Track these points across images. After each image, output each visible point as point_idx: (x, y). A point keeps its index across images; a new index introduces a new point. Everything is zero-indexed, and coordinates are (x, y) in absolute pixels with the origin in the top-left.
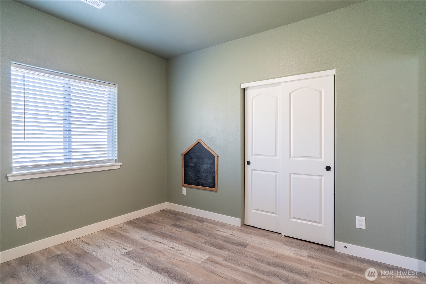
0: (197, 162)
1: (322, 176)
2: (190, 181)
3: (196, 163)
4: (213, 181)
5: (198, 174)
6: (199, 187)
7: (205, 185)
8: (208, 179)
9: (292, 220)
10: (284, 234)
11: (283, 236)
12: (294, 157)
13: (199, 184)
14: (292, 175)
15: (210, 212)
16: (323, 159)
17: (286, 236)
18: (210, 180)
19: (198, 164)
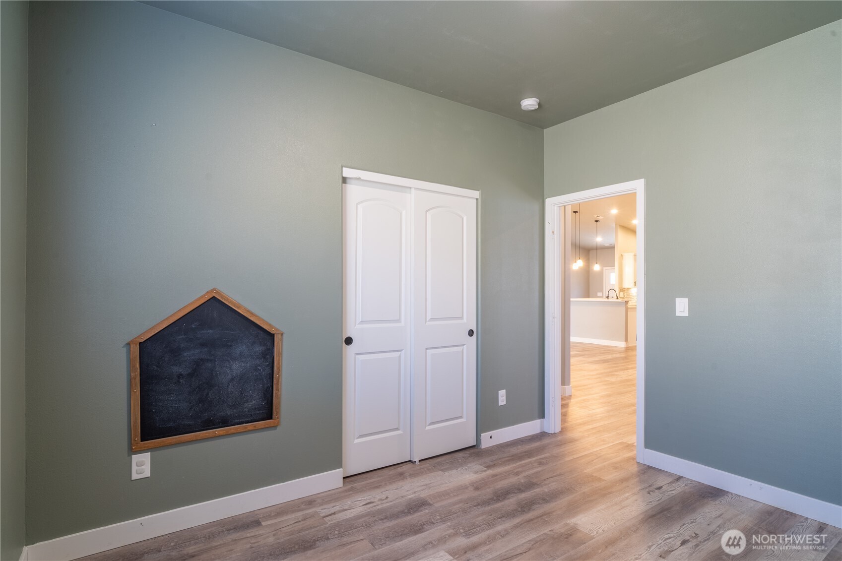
0: (202, 360)
1: (463, 345)
2: (171, 424)
3: (198, 364)
4: (263, 401)
5: (208, 394)
6: (209, 433)
7: (237, 421)
8: (247, 401)
9: (428, 428)
10: (416, 459)
11: (417, 463)
12: (432, 319)
13: (209, 424)
14: (427, 350)
15: (253, 491)
16: (465, 320)
17: (420, 461)
18: (254, 402)
19: (209, 365)
